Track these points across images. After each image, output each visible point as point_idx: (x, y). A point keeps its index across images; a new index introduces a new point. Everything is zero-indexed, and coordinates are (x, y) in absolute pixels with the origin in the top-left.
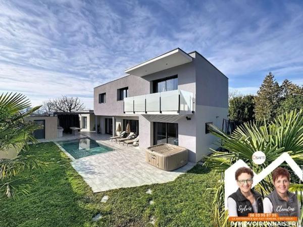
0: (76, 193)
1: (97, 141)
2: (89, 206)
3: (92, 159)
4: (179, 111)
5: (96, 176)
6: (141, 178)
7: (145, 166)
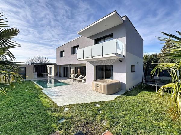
0: (45, 106)
1: (59, 80)
2: (55, 114)
3: (56, 89)
4: (116, 53)
5: (59, 97)
6: (90, 98)
7: (92, 92)
